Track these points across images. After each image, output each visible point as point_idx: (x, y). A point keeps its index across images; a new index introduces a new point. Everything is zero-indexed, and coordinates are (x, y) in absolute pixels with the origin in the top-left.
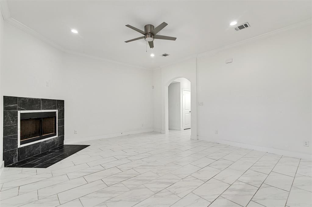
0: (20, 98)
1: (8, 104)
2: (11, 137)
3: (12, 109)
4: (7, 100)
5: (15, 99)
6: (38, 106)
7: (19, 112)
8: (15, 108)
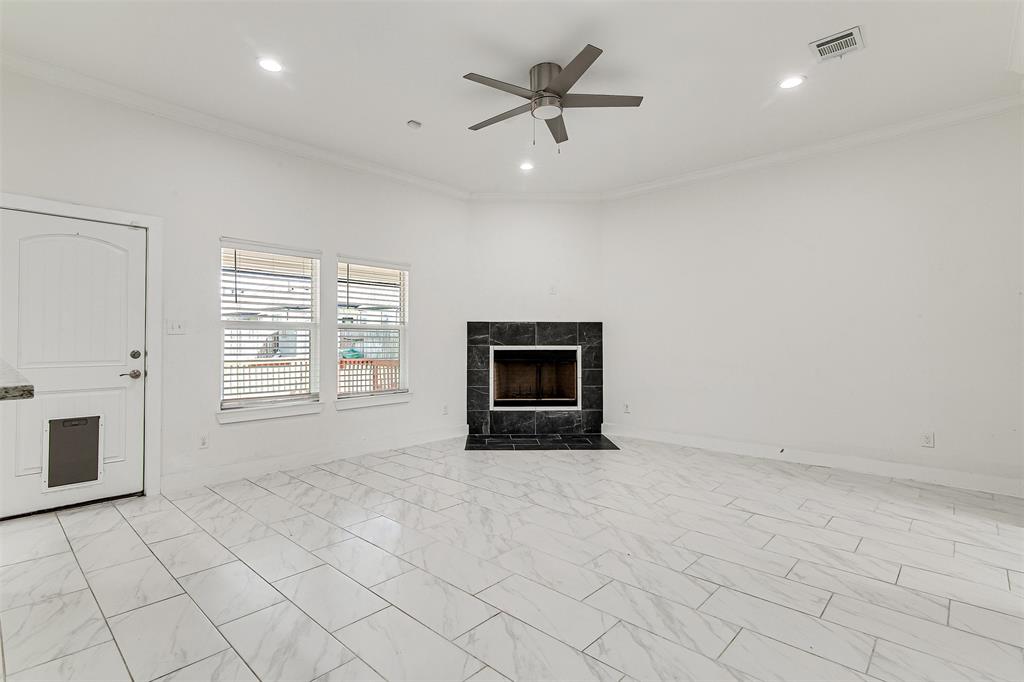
0: (493, 324)
1: (475, 335)
2: (478, 389)
3: (480, 343)
4: (473, 328)
5: (486, 325)
6: (528, 338)
7: (492, 348)
8: (485, 341)
